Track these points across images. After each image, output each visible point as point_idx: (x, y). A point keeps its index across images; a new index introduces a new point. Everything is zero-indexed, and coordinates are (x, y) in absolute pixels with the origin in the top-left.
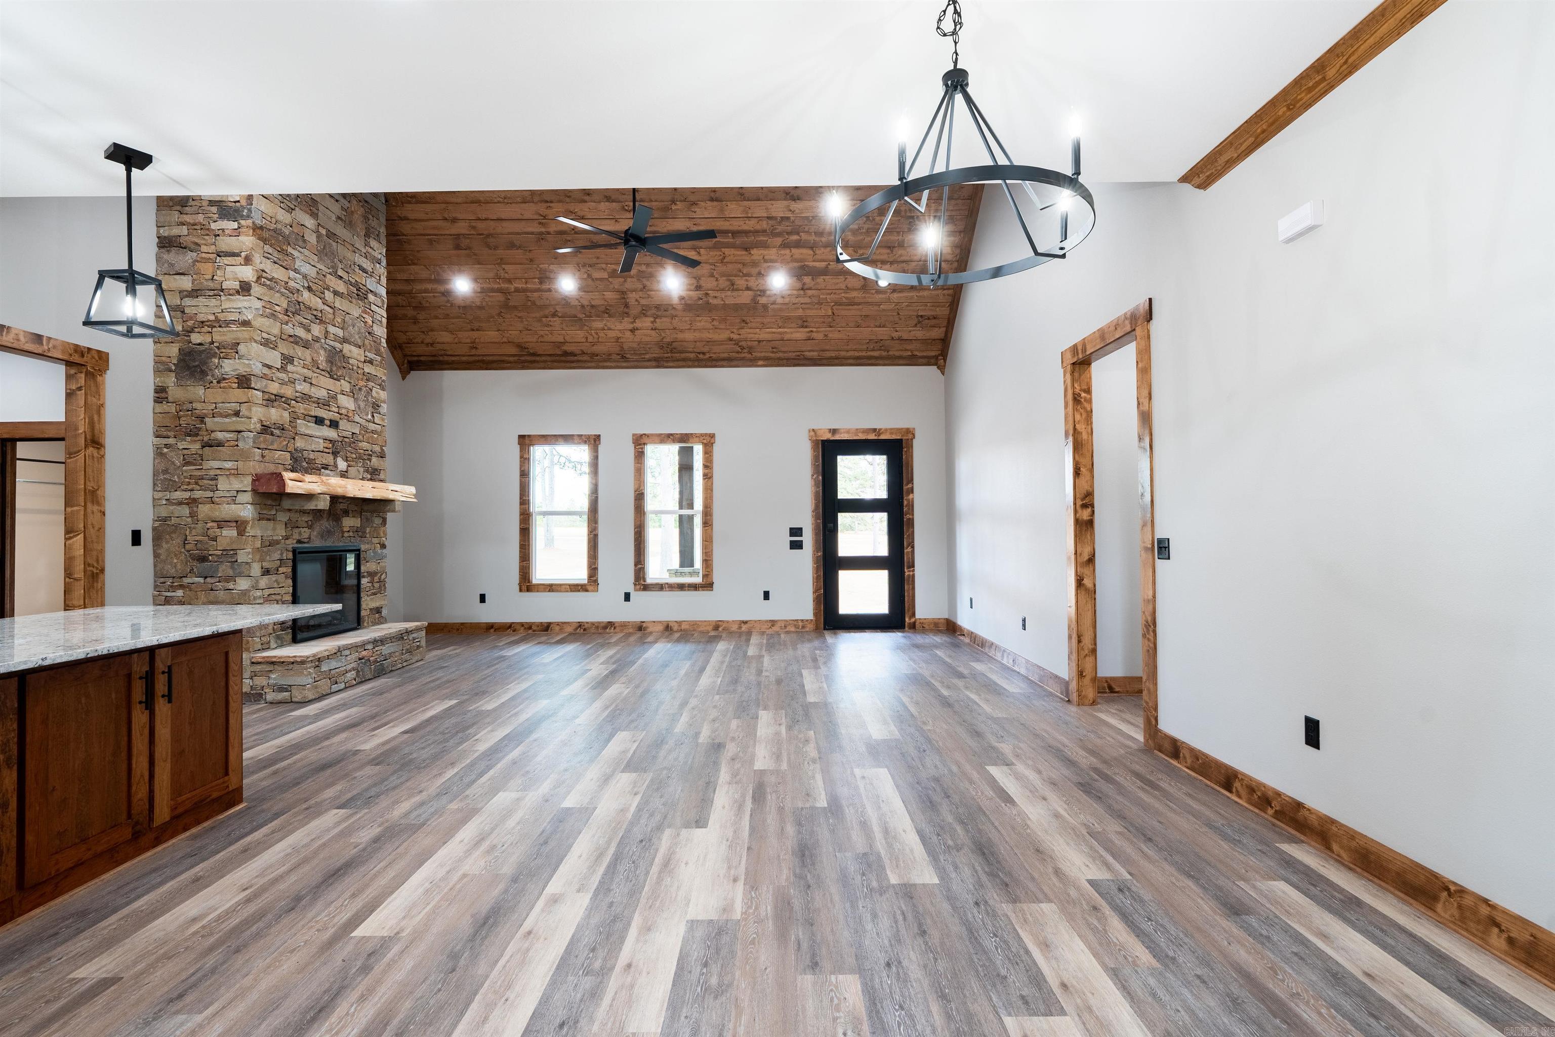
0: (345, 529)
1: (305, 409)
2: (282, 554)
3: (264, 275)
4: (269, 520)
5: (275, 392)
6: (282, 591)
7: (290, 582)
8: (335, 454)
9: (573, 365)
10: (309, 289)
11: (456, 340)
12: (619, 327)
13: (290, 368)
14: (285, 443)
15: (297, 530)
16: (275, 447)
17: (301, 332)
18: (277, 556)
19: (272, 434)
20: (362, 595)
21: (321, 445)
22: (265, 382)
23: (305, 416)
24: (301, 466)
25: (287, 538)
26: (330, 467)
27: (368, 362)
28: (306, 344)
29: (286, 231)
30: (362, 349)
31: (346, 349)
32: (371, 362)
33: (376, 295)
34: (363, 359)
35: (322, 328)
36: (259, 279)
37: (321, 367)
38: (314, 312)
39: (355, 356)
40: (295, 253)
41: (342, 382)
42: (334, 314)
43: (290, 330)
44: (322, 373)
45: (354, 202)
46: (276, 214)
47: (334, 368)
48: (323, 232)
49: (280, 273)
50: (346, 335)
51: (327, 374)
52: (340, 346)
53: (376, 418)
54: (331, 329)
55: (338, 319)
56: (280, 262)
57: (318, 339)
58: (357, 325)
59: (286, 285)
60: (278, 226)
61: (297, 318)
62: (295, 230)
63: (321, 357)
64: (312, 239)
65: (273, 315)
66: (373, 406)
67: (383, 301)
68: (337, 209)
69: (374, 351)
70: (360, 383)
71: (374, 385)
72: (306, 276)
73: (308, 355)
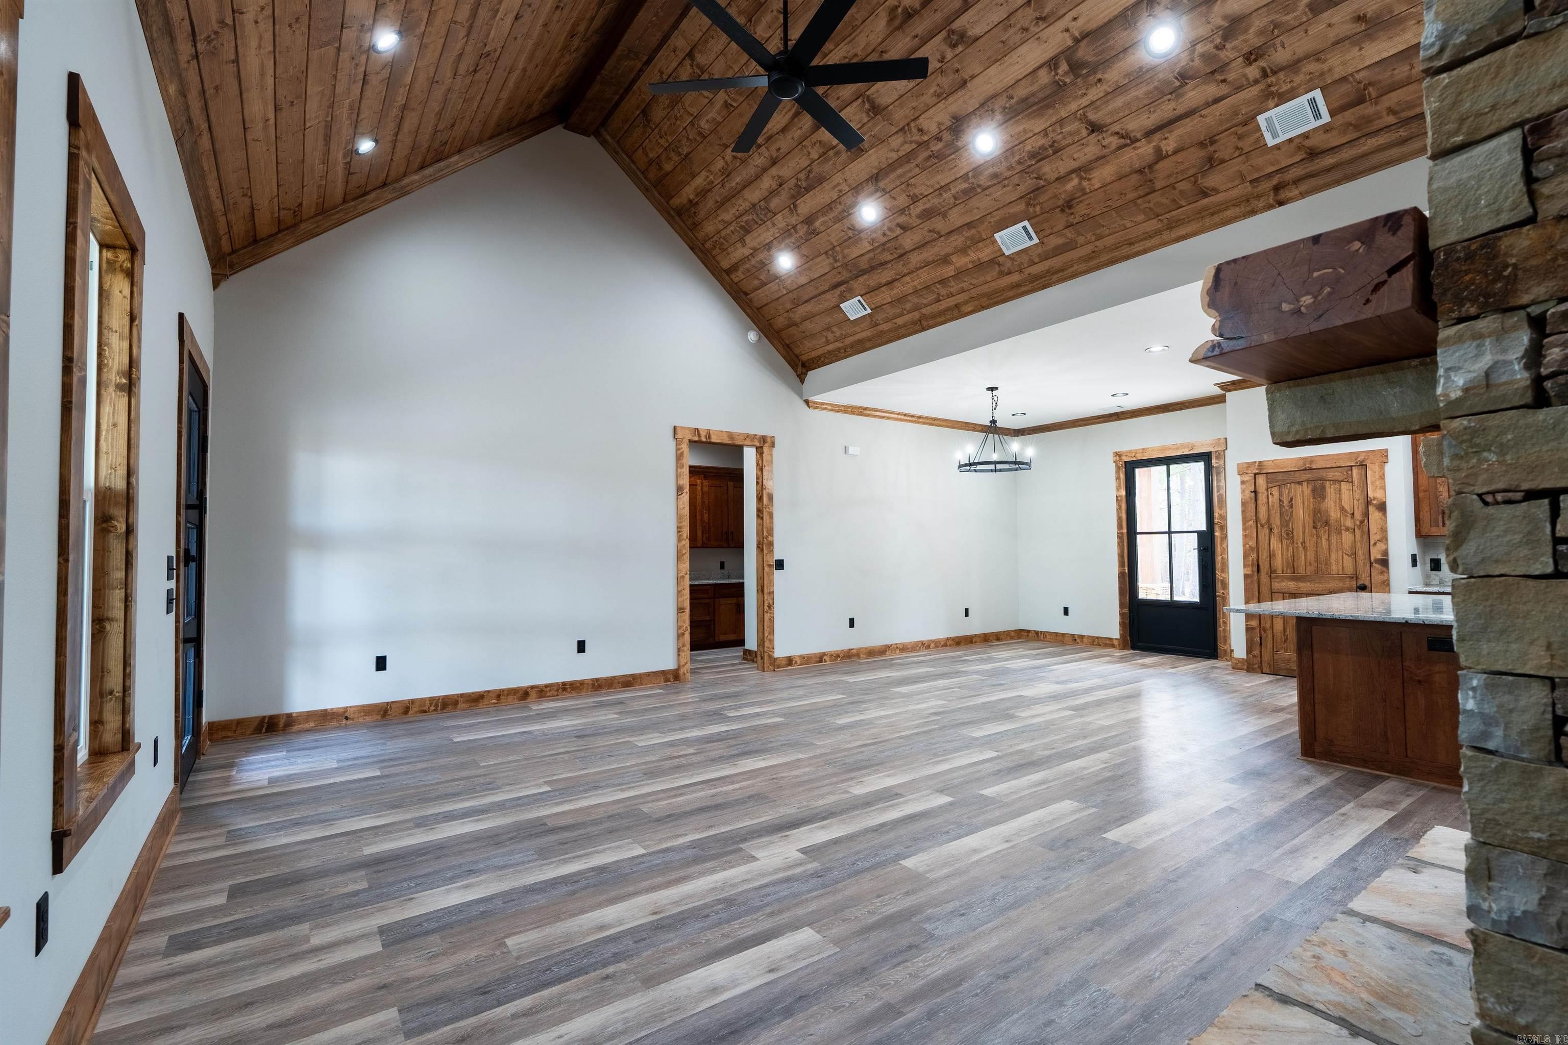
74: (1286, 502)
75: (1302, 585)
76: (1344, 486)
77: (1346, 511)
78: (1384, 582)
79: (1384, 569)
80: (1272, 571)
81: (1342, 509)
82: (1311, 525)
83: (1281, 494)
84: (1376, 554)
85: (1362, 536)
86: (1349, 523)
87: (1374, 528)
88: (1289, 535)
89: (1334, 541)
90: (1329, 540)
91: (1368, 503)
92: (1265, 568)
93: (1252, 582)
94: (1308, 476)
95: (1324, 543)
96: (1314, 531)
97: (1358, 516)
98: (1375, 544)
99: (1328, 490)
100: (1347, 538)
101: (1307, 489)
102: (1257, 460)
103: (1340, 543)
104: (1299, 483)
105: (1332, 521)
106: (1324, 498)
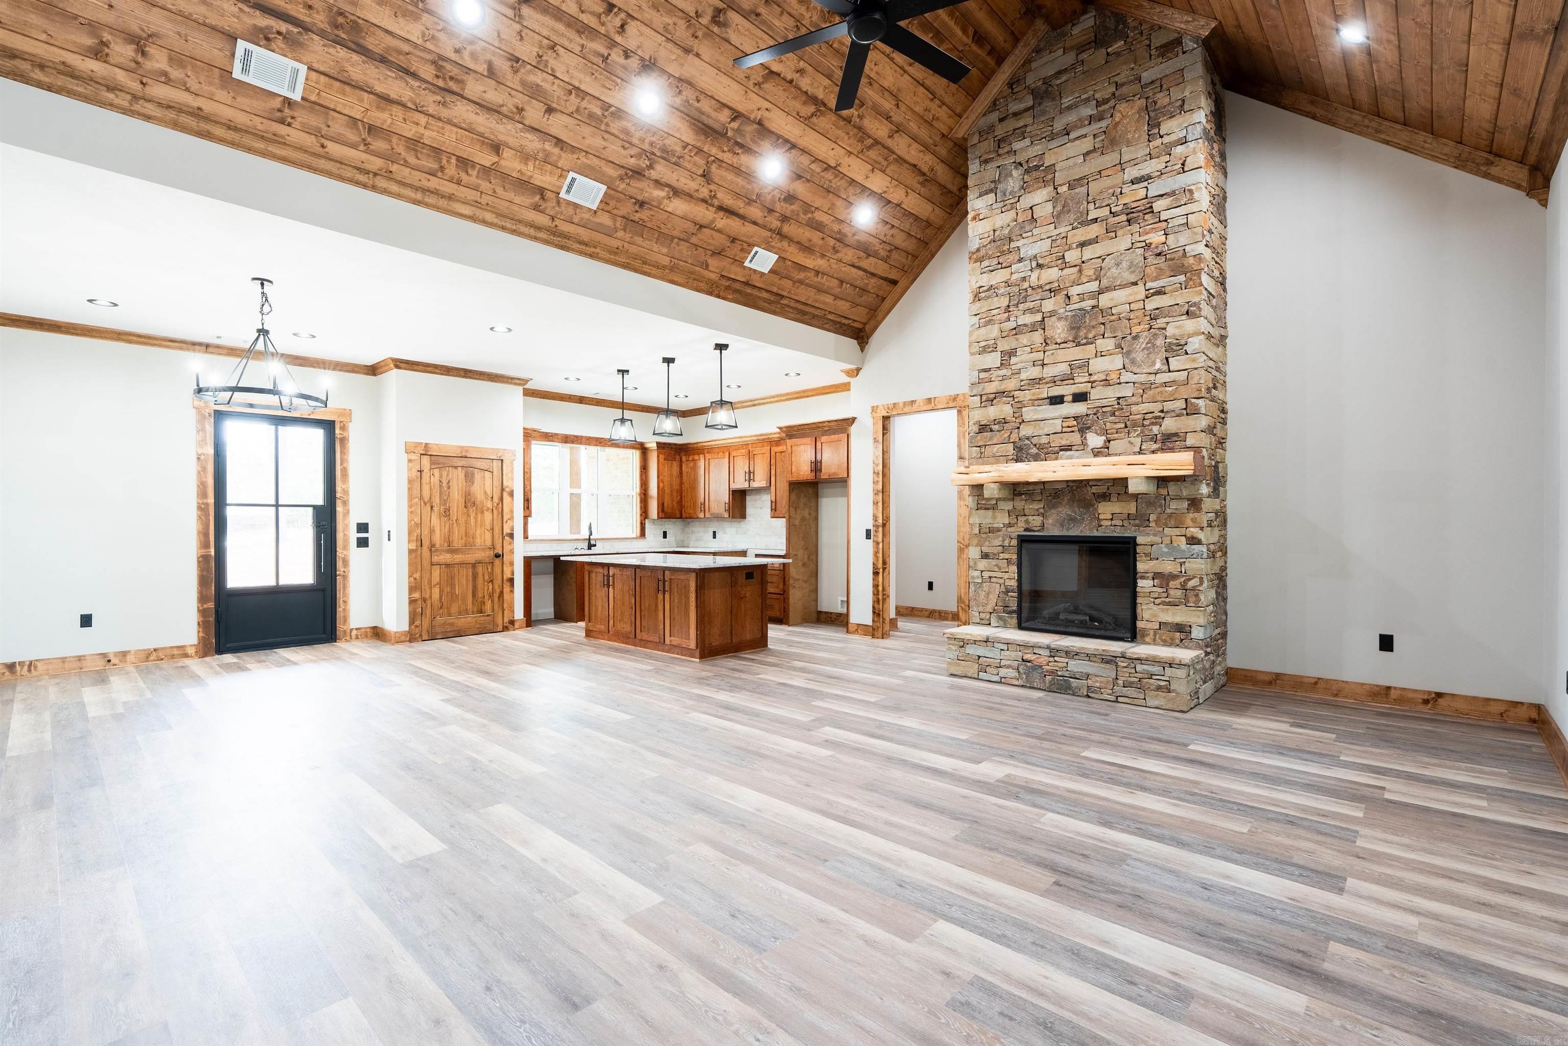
0: (1101, 517)
1: (1033, 395)
2: (1003, 541)
3: (981, 290)
4: (988, 509)
5: (994, 391)
6: (1006, 576)
7: (1014, 568)
8: (1083, 430)
10: (1040, 266)
11: (1492, 101)
13: (1014, 360)
14: (1006, 435)
15: (1023, 518)
16: (995, 441)
17: (1028, 319)
18: (998, 542)
19: (991, 431)
20: (1139, 600)
21: (1057, 425)
22: (981, 386)
23: (1034, 402)
24: (1028, 454)
25: (1010, 525)
26: (1074, 448)
27: (1153, 295)
28: (1033, 328)
29: (1006, 231)
30: (1141, 284)
31: (1105, 300)
32: (1160, 292)
33: (1173, 193)
34: (1142, 294)
35: (1061, 297)
36: (977, 297)
37: (1059, 341)
38: (1048, 287)
39: (1124, 300)
40: (1019, 244)
41: (1100, 342)
42: (1080, 271)
43: (1012, 324)
44: (1062, 346)
45: (1122, 107)
46: (994, 224)
47: (1082, 333)
48: (1063, 189)
49: (1001, 276)
50: (1105, 282)
51: (1071, 344)
52: (1093, 302)
53: (1174, 363)
54: (1075, 291)
55: (1089, 271)
56: (1000, 266)
57: (1053, 313)
58: (1129, 256)
59: (1007, 284)
60: (997, 233)
61: (1021, 306)
62: (1020, 220)
63: (1059, 329)
64: (1045, 211)
65: (990, 321)
66: (1169, 348)
67: (1191, 191)
68: (1086, 144)
69: (1168, 273)
70: (1136, 330)
71: (1171, 319)
72: (1035, 257)
73: (1037, 337)
74: (445, 484)
75: (456, 556)
76: (487, 474)
77: (487, 495)
78: (512, 551)
79: (512, 541)
80: (433, 545)
81: (485, 493)
82: (463, 505)
83: (441, 476)
84: (507, 530)
85: (498, 515)
86: (489, 505)
87: (506, 510)
88: (447, 513)
89: (479, 519)
90: (476, 518)
91: (503, 490)
92: (426, 543)
93: (416, 557)
94: (463, 462)
95: (472, 521)
96: (465, 510)
97: (496, 500)
98: (506, 522)
99: (476, 476)
100: (488, 516)
101: (460, 473)
102: (424, 441)
103: (483, 521)
104: (456, 467)
105: (478, 502)
106: (473, 483)
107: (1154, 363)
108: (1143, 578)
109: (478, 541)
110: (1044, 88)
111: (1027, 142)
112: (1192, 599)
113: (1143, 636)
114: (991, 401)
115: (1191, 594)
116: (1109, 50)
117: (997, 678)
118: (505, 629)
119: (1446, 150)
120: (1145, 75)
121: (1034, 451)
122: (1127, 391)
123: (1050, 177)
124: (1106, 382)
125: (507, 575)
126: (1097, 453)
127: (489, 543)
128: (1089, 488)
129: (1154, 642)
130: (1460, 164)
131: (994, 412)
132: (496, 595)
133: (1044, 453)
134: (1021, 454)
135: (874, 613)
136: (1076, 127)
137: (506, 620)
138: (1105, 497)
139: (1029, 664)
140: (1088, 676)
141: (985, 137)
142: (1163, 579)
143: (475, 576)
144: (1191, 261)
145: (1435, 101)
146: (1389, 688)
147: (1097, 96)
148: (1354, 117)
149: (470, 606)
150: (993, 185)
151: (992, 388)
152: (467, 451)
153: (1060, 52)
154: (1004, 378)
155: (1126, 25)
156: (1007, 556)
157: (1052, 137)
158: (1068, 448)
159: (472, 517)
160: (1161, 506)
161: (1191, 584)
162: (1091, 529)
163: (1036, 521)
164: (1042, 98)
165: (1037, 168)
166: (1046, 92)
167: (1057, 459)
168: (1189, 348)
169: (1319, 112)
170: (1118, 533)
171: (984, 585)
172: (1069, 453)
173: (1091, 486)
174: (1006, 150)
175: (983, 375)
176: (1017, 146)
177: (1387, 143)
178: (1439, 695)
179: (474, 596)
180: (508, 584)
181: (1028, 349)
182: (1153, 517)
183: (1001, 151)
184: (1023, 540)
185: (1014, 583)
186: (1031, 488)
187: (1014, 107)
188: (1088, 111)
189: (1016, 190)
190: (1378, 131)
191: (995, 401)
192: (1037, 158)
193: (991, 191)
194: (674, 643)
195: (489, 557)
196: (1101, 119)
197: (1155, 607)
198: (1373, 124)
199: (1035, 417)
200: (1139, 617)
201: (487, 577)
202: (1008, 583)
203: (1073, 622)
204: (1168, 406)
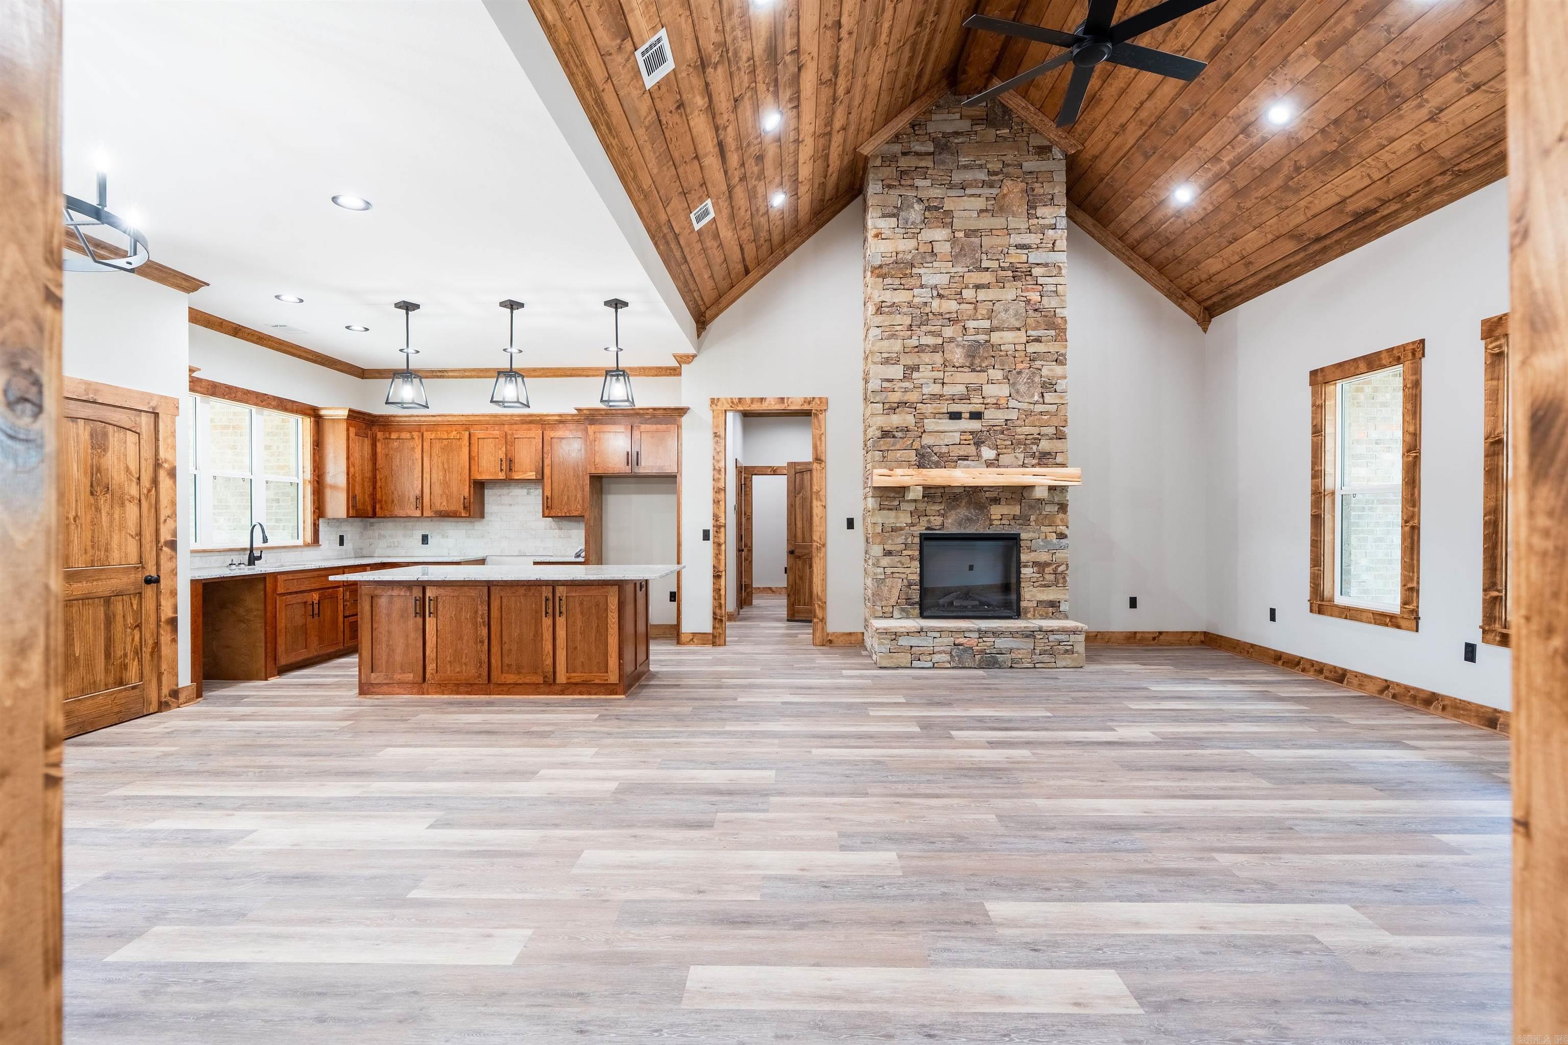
0: (993, 517)
1: (935, 408)
2: (906, 539)
3: (884, 305)
4: (891, 509)
5: (897, 401)
6: (908, 571)
7: (917, 564)
8: (978, 444)
9: (1379, 229)
10: (940, 296)
11: (1226, 264)
12: (1403, 126)
13: (915, 375)
14: (909, 442)
15: (925, 519)
16: (898, 447)
17: (930, 340)
18: (901, 540)
19: (894, 437)
20: (1023, 585)
21: (957, 438)
22: (884, 395)
23: (935, 415)
24: (929, 461)
25: (912, 525)
26: (970, 458)
27: (1033, 341)
28: (935, 349)
29: (909, 257)
30: (1023, 330)
31: (996, 337)
32: (1038, 340)
33: (1046, 265)
34: (1024, 340)
35: (958, 327)
36: (879, 310)
37: (957, 365)
38: (947, 316)
39: (1011, 340)
40: (922, 271)
41: (991, 371)
42: (975, 309)
43: (914, 342)
44: (960, 369)
45: (1008, 183)
46: (897, 247)
47: (977, 361)
48: (960, 235)
49: (902, 297)
50: (995, 323)
51: (967, 370)
52: (986, 337)
53: (1049, 397)
54: (971, 324)
55: (982, 311)
56: (902, 287)
57: (952, 340)
58: (1013, 308)
59: (910, 304)
60: (900, 256)
61: (924, 328)
62: (921, 250)
63: (957, 355)
64: (944, 248)
65: (893, 335)
66: (1044, 385)
67: (1059, 267)
68: (980, 203)
69: (1043, 327)
70: (1020, 366)
71: (1045, 363)
72: (936, 286)
73: (938, 358)
76: (131, 438)
77: (131, 473)
78: (173, 570)
79: (173, 554)
81: (127, 469)
82: (88, 489)
84: (165, 535)
85: (149, 510)
86: (134, 491)
87: (164, 501)
89: (116, 516)
90: (110, 515)
91: (157, 465)
94: (89, 411)
95: (104, 519)
96: (91, 498)
97: (146, 482)
98: (165, 521)
99: (111, 439)
100: (132, 511)
103: (123, 519)
104: (74, 419)
105: (114, 486)
106: (105, 450)
107: (1033, 396)
108: (1025, 566)
109: (116, 556)
110: (943, 141)
111: (928, 182)
112: (1061, 581)
113: (1026, 613)
114: (893, 409)
115: (1060, 577)
116: (998, 132)
117: (930, 664)
118: (163, 706)
119: (1163, 283)
120: (1025, 164)
121: (935, 458)
122: (1013, 415)
123: (950, 220)
124: (997, 406)
125: (166, 613)
126: (989, 464)
127: (133, 559)
128: (983, 493)
129: (1034, 617)
130: (1169, 295)
131: (896, 420)
132: (147, 651)
133: (944, 461)
134: (923, 460)
135: (715, 619)
136: (971, 186)
137: (165, 691)
138: (996, 501)
139: (961, 647)
140: (1011, 651)
141: (888, 163)
142: (1040, 566)
143: (109, 621)
144: (1060, 321)
145: (1189, 252)
146: (1136, 633)
147: (988, 166)
148: (1118, 244)
149: (100, 675)
150: (895, 211)
151: (895, 397)
152: (96, 391)
153: (958, 116)
154: (906, 391)
155: (1011, 119)
156: (910, 553)
157: (951, 186)
158: (965, 458)
159: (104, 514)
160: (1039, 509)
161: (1060, 569)
162: (984, 528)
163: (937, 521)
164: (943, 149)
165: (937, 208)
166: (946, 145)
167: (955, 467)
168: (1058, 388)
169: (1097, 234)
170: (1007, 530)
171: (887, 580)
172: (966, 462)
173: (985, 492)
174: (909, 182)
175: (885, 384)
176: (919, 182)
177: (1133, 268)
178: (1160, 633)
179: (108, 656)
180: (168, 628)
181: (930, 367)
182: (1033, 518)
183: (903, 182)
184: (924, 538)
185: (916, 578)
186: (932, 491)
187: (918, 148)
188: (982, 176)
189: (917, 221)
190: (1129, 259)
191: (897, 410)
192: (938, 200)
193: (893, 215)
194: (572, 681)
195: (134, 583)
196: (991, 186)
197: (1035, 590)
198: (1127, 253)
199: (937, 429)
200: (1022, 599)
201: (130, 620)
202: (911, 577)
203: (966, 607)
204: (1044, 430)
